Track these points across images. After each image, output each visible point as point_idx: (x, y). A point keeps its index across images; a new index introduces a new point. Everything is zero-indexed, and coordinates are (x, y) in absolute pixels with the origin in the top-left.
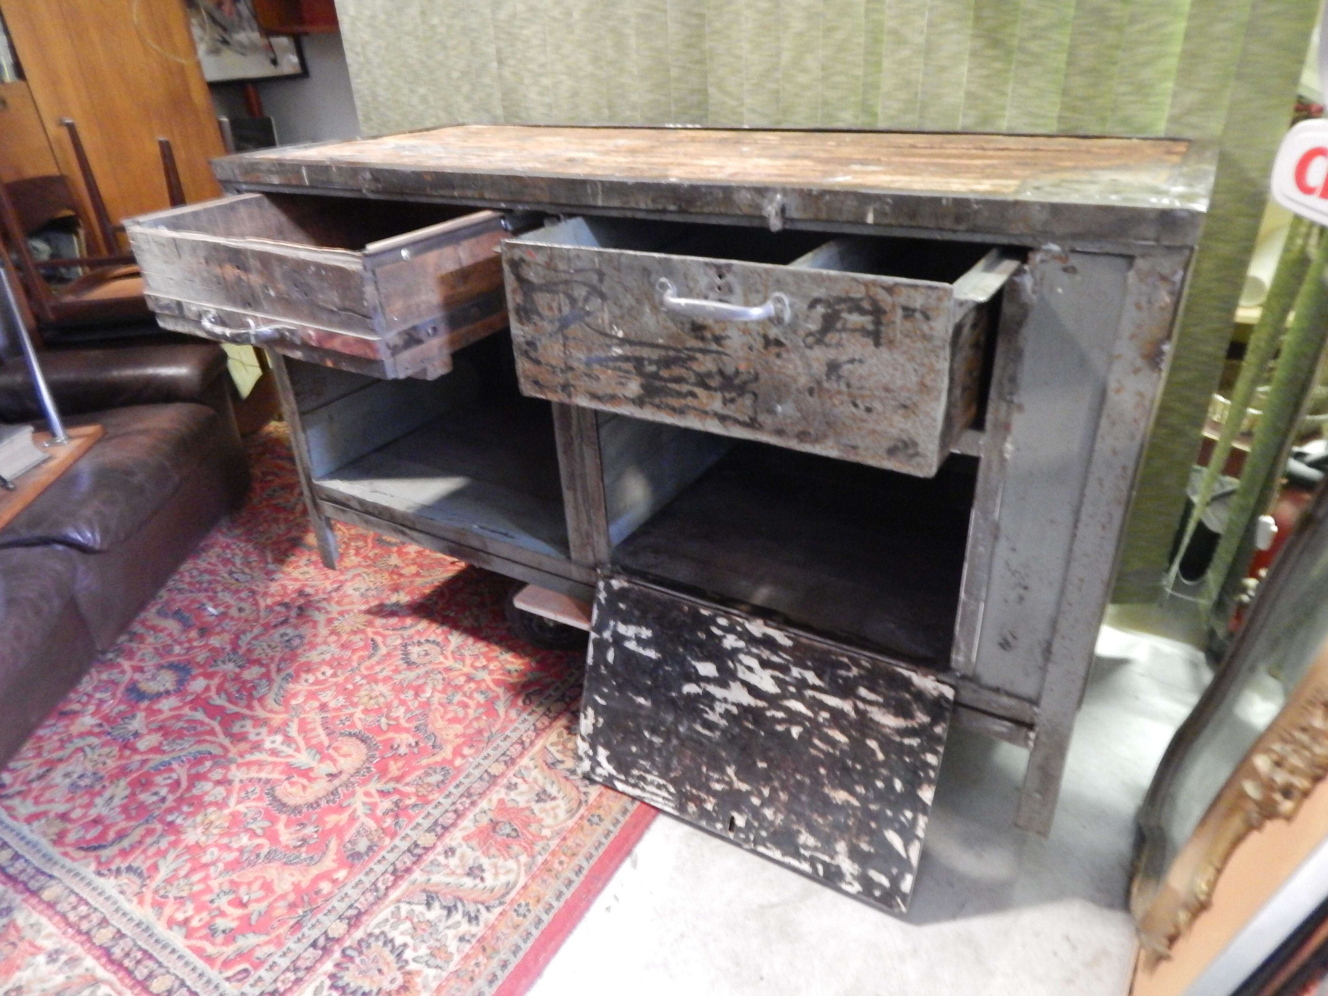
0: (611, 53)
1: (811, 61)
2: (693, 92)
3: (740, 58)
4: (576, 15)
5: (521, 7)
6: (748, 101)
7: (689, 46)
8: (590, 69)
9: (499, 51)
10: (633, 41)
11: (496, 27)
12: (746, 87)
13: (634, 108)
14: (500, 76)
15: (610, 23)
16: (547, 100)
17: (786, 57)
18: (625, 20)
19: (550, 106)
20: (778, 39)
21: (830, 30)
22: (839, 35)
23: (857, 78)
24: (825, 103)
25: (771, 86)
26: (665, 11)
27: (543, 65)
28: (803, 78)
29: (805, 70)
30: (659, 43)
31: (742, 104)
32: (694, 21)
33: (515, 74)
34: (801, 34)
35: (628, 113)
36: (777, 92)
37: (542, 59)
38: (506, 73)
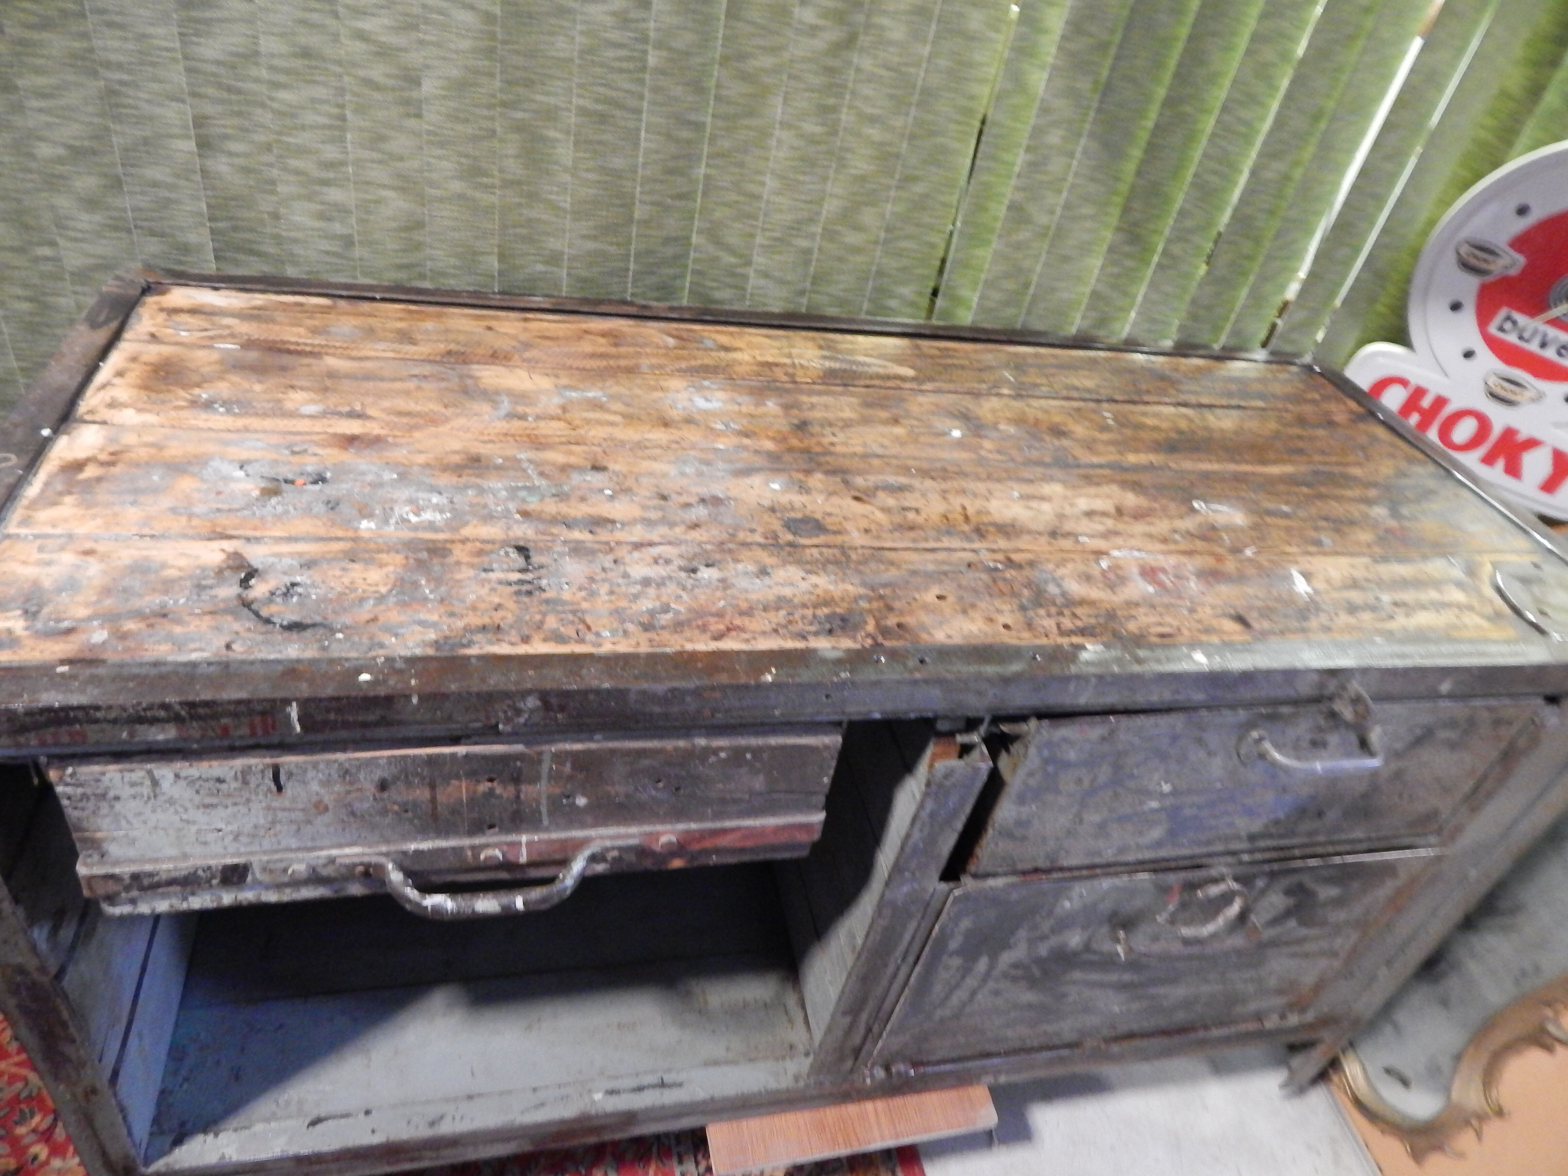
0: (514, 168)
1: (868, 217)
2: (667, 241)
3: (757, 197)
4: (429, 86)
5: (269, 44)
6: (759, 260)
7: (671, 172)
8: (457, 186)
9: (200, 121)
10: (565, 153)
11: (189, 70)
12: (759, 240)
13: (554, 259)
14: (204, 172)
15: (519, 115)
16: (337, 228)
17: (831, 207)
18: (550, 115)
19: (348, 242)
20: (825, 179)
21: (909, 179)
22: (919, 188)
23: (933, 246)
24: (880, 273)
25: (804, 243)
26: (638, 111)
27: (329, 165)
28: (853, 238)
29: (858, 228)
30: (618, 162)
31: (748, 263)
32: (685, 134)
33: (247, 171)
34: (862, 179)
35: (540, 267)
36: (807, 252)
37: (331, 153)
38: (221, 165)
